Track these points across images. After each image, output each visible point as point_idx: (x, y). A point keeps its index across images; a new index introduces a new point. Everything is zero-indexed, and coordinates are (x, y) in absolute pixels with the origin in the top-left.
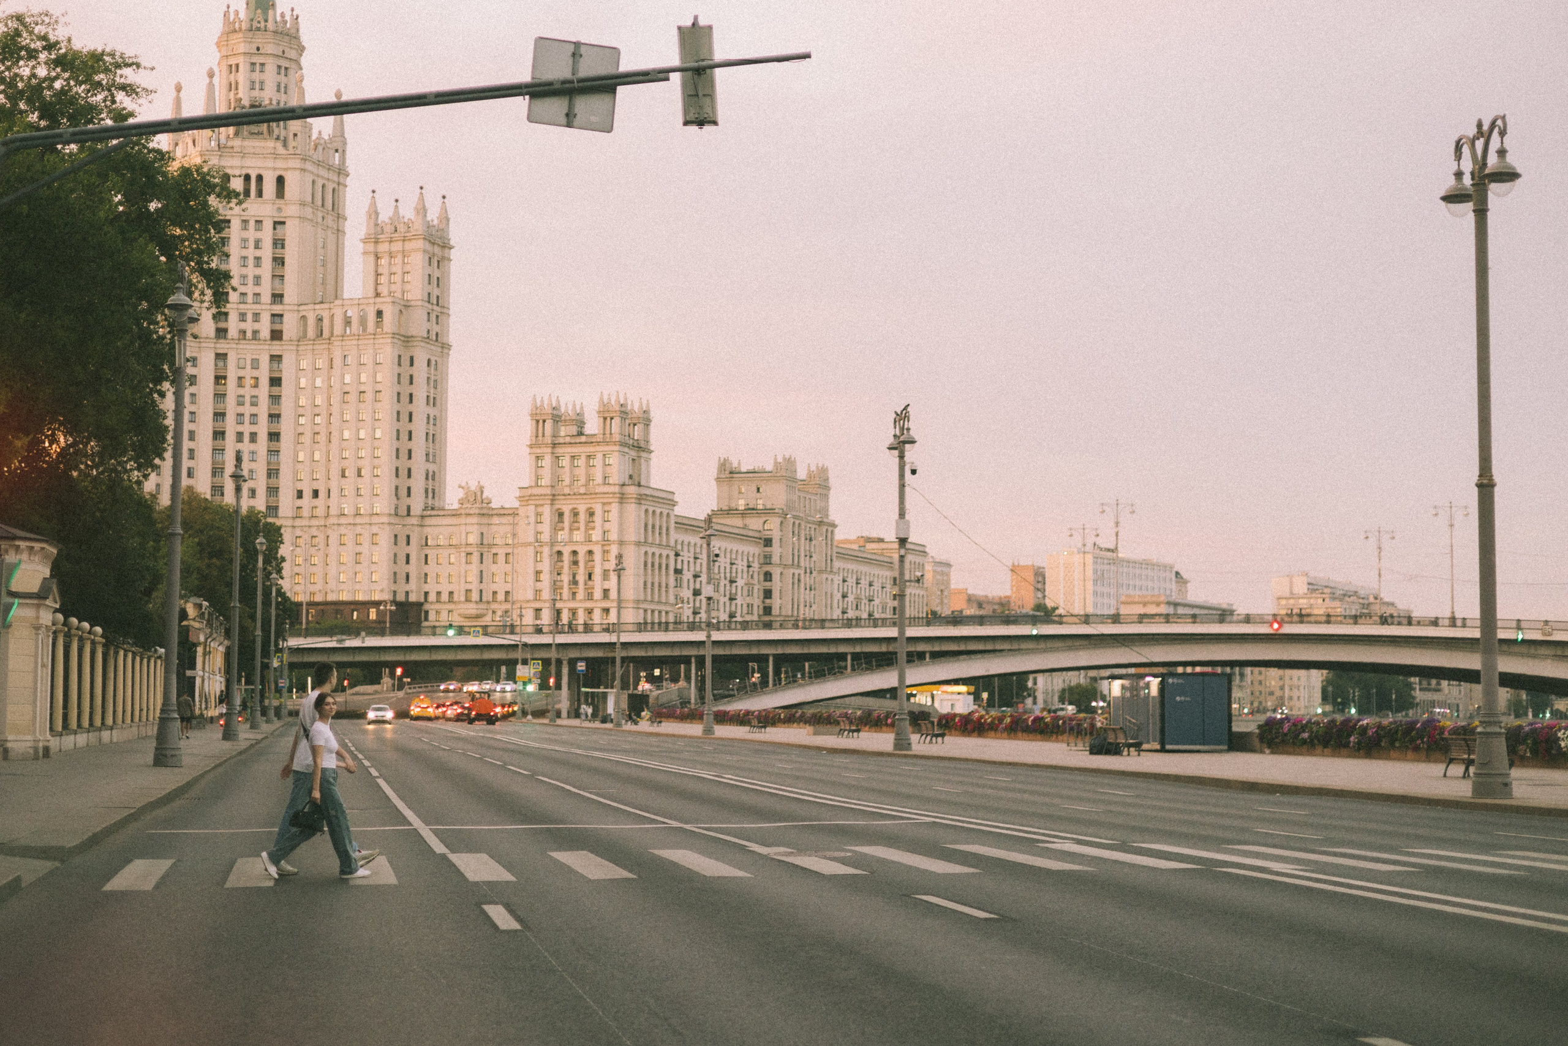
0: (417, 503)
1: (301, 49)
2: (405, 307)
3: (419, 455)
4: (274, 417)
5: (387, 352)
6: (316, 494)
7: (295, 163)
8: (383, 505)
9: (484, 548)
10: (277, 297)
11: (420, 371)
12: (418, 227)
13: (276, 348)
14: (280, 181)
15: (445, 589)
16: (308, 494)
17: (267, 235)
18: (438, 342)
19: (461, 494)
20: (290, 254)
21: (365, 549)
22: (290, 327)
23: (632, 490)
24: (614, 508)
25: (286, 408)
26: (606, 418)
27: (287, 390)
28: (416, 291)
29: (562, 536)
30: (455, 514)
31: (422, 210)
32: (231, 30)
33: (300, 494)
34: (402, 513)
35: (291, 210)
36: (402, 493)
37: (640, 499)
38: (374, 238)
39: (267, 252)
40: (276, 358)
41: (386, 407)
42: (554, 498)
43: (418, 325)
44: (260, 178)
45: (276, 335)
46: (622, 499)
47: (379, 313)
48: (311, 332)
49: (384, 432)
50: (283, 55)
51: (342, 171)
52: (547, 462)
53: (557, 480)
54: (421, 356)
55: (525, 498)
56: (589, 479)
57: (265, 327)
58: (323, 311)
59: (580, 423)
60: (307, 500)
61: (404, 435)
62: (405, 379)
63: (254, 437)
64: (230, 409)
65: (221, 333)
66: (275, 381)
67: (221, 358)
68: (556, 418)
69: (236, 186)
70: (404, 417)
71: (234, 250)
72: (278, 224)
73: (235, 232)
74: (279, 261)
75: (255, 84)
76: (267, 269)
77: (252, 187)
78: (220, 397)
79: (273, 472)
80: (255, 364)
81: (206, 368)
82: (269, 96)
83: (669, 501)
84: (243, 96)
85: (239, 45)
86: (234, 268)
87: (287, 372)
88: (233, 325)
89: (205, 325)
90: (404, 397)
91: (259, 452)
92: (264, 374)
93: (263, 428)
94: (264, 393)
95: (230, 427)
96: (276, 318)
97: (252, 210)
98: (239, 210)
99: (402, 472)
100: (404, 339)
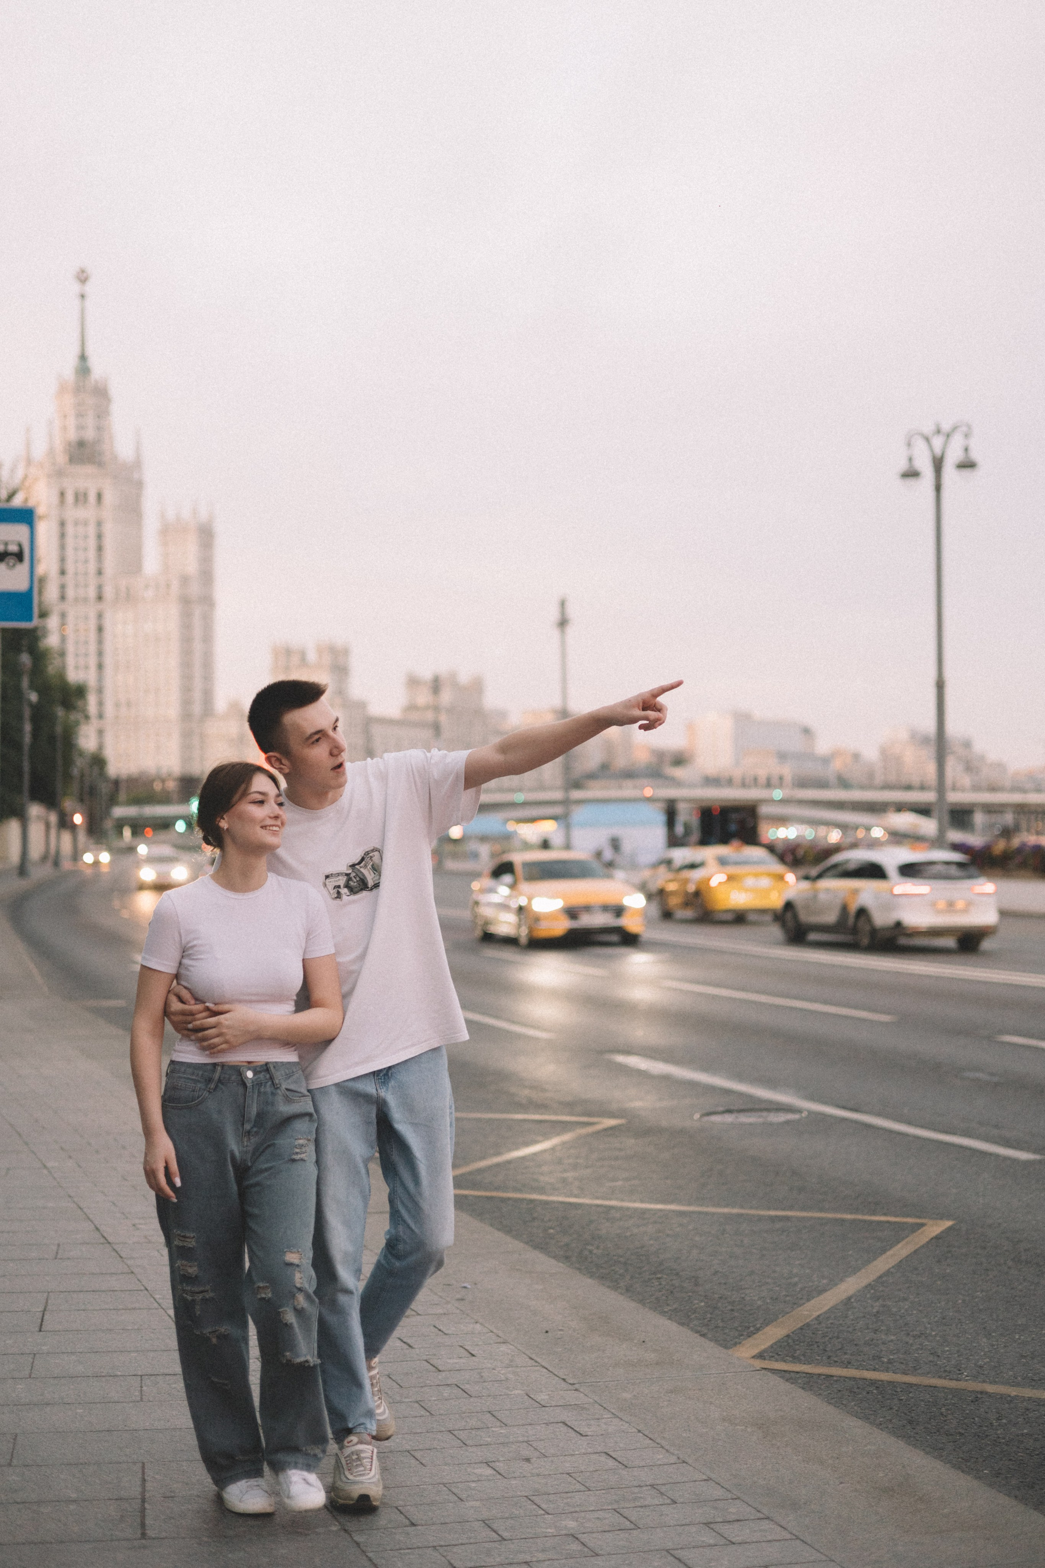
0: (197, 709)
1: (109, 400)
2: (185, 580)
3: (197, 677)
4: (100, 654)
5: (174, 610)
6: (129, 704)
7: (108, 482)
8: (173, 711)
10: (100, 572)
11: (197, 621)
12: (193, 525)
13: (99, 607)
14: (99, 494)
16: (124, 705)
17: (92, 531)
18: (208, 601)
19: (226, 703)
20: (109, 543)
21: (163, 741)
22: (108, 592)
25: (108, 647)
26: (320, 651)
27: (108, 635)
28: (192, 567)
31: (196, 513)
32: (62, 389)
33: (118, 705)
34: (186, 716)
35: (106, 512)
36: (186, 702)
37: (343, 706)
38: (164, 532)
39: (92, 543)
40: (100, 616)
43: (195, 589)
44: (85, 493)
45: (100, 598)
47: (168, 583)
48: (123, 596)
49: (174, 662)
50: (98, 406)
51: (139, 485)
54: (197, 611)
57: (92, 593)
58: (130, 580)
59: (303, 654)
60: (123, 710)
61: (186, 665)
62: (186, 626)
63: (87, 667)
64: (70, 648)
65: (63, 598)
66: (100, 629)
67: (63, 616)
68: (288, 652)
69: (70, 498)
70: (187, 652)
71: (70, 541)
72: (99, 524)
73: (70, 530)
74: (100, 549)
75: (80, 427)
76: (92, 554)
77: (80, 498)
78: (63, 639)
79: (100, 691)
80: (86, 618)
81: (53, 623)
82: (90, 434)
83: (362, 705)
84: (72, 435)
85: (69, 400)
86: (70, 552)
87: (107, 624)
88: (70, 593)
89: (51, 593)
90: (187, 640)
91: (90, 677)
92: (92, 624)
93: (93, 661)
94: (93, 636)
95: (70, 661)
96: (100, 588)
97: (81, 513)
98: (72, 513)
99: (187, 689)
100: (186, 601)
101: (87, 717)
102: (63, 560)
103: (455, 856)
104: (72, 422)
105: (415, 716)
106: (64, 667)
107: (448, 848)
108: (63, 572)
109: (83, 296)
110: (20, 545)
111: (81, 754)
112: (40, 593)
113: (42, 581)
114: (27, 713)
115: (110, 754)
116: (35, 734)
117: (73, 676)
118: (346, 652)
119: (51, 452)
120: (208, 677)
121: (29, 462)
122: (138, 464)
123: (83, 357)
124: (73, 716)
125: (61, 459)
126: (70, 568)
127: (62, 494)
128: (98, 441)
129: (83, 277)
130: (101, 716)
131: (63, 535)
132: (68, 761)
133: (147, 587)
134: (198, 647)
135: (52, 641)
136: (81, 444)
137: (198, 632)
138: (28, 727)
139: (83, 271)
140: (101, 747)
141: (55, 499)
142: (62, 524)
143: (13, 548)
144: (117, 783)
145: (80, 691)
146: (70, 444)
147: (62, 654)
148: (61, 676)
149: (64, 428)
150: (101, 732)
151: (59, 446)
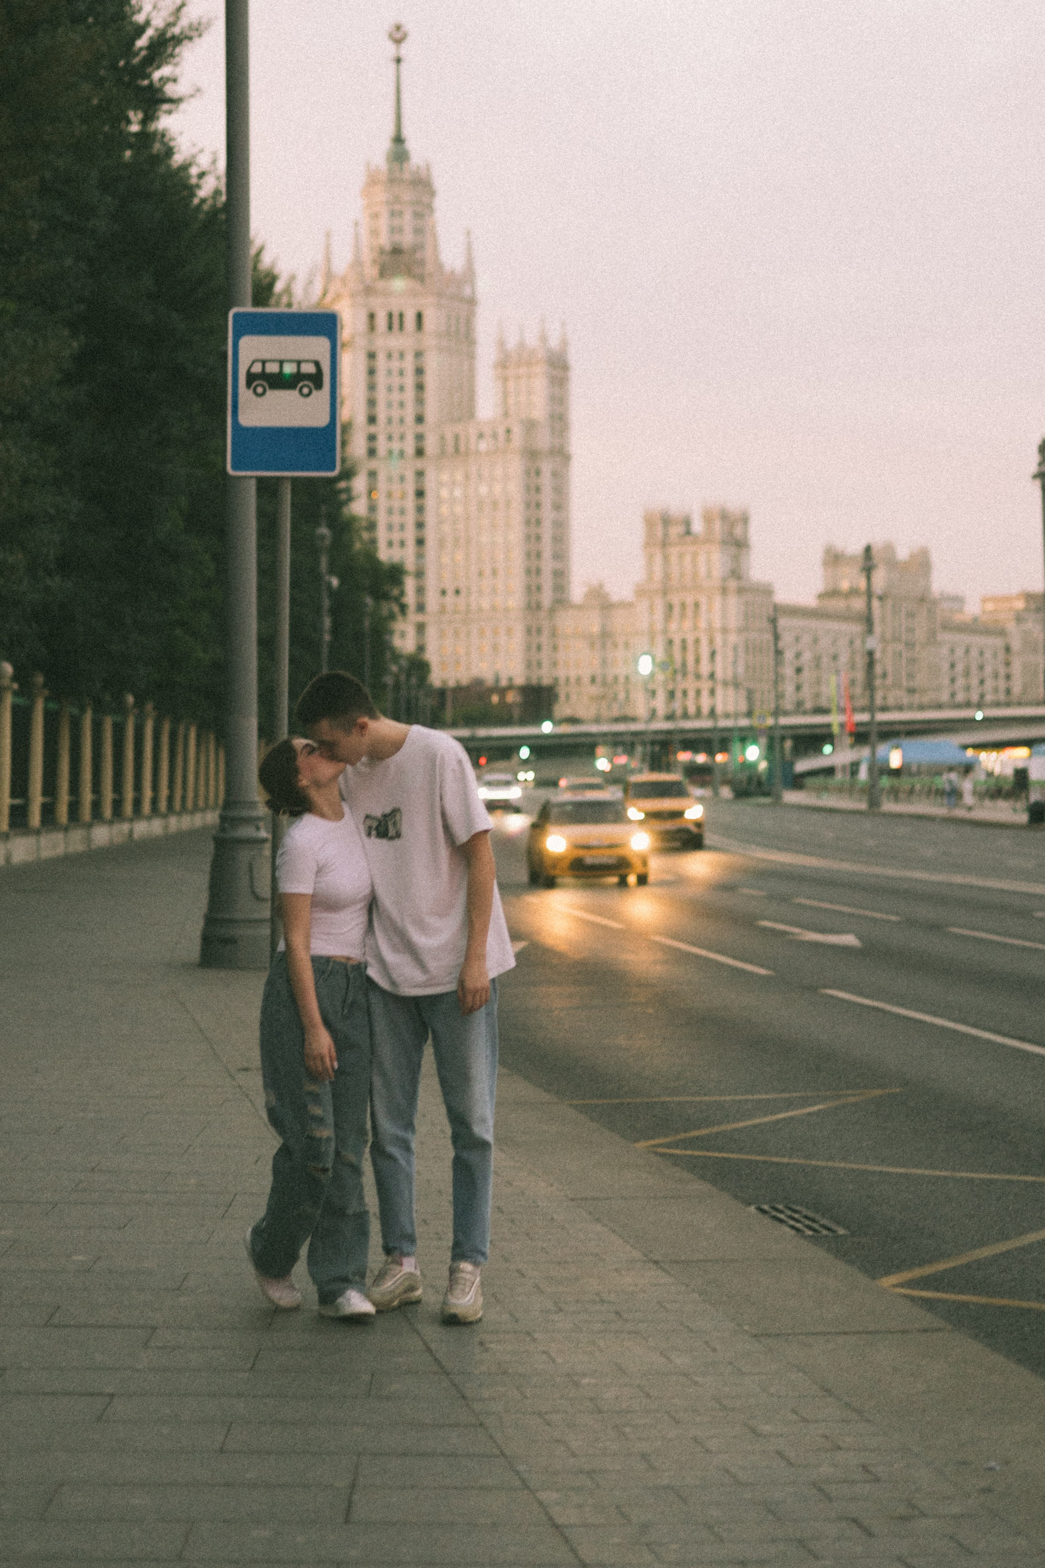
0: (547, 598)
1: (432, 194)
2: (530, 426)
3: (547, 554)
4: (420, 525)
5: (516, 466)
6: (457, 592)
7: (431, 300)
8: (516, 601)
9: (605, 637)
10: (420, 419)
11: (546, 481)
12: (541, 354)
13: (419, 464)
14: (419, 317)
15: (573, 674)
16: (450, 592)
17: (409, 364)
18: (562, 455)
19: (585, 590)
20: (431, 380)
21: (502, 639)
22: (431, 445)
23: (733, 584)
24: (718, 600)
25: (430, 519)
26: (708, 518)
27: (430, 502)
28: (539, 411)
29: (673, 626)
30: (580, 607)
31: (544, 338)
32: (372, 181)
33: (444, 593)
34: (533, 607)
35: (429, 341)
36: (533, 590)
37: (740, 591)
38: (503, 364)
39: (409, 380)
40: (420, 474)
41: (517, 515)
42: (665, 593)
43: (544, 440)
44: (401, 316)
45: (420, 452)
46: (724, 591)
47: (508, 431)
48: (450, 449)
49: (516, 535)
50: (418, 202)
51: (472, 302)
52: (658, 559)
53: (667, 576)
54: (546, 467)
55: (641, 592)
56: (695, 574)
57: (410, 447)
58: (459, 428)
59: (687, 523)
60: (450, 599)
61: (533, 538)
62: (533, 489)
63: (402, 544)
64: (382, 519)
65: (372, 452)
66: (420, 494)
67: (372, 474)
68: (666, 521)
69: (381, 321)
70: (533, 522)
71: (381, 379)
72: (418, 354)
73: (381, 363)
74: (420, 387)
75: (394, 230)
76: (410, 394)
77: (395, 322)
78: (372, 508)
79: (420, 574)
80: (402, 479)
81: (359, 484)
82: (407, 239)
83: (767, 591)
84: (384, 240)
85: (381, 195)
86: (381, 395)
87: (430, 485)
88: (382, 445)
89: (358, 446)
90: (533, 505)
91: (407, 557)
92: (410, 488)
93: (410, 535)
94: (410, 503)
95: (382, 535)
96: (420, 437)
97: (396, 342)
98: (385, 342)
99: (533, 571)
100: (531, 454)
101: (403, 608)
102: (372, 403)
103: (895, 793)
104: (383, 223)
105: (839, 604)
106: (373, 542)
107: (885, 782)
108: (372, 420)
109: (398, 61)
110: (317, 364)
111: (396, 657)
112: (344, 443)
113: (347, 428)
114: (326, 603)
115: (431, 656)
116: (335, 631)
117: (384, 555)
118: (745, 520)
119: (357, 263)
120: (561, 555)
121: (329, 276)
122: (469, 274)
123: (398, 140)
124: (385, 608)
125: (371, 271)
126: (382, 414)
127: (372, 316)
128: (418, 247)
129: (398, 36)
130: (421, 608)
131: (372, 372)
132: (379, 668)
133: (481, 436)
134: (547, 514)
135: (358, 508)
136: (396, 251)
137: (547, 498)
138: (327, 622)
139: (398, 28)
140: (421, 648)
141: (362, 323)
142: (372, 356)
143: (308, 368)
144: (442, 693)
145: (395, 574)
146: (382, 251)
147: (372, 526)
148: (370, 555)
149: (374, 233)
150: (421, 628)
151: (367, 256)
